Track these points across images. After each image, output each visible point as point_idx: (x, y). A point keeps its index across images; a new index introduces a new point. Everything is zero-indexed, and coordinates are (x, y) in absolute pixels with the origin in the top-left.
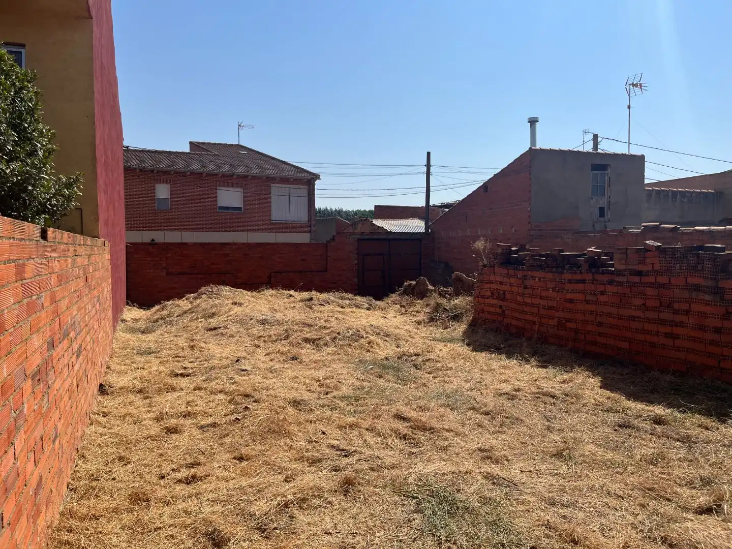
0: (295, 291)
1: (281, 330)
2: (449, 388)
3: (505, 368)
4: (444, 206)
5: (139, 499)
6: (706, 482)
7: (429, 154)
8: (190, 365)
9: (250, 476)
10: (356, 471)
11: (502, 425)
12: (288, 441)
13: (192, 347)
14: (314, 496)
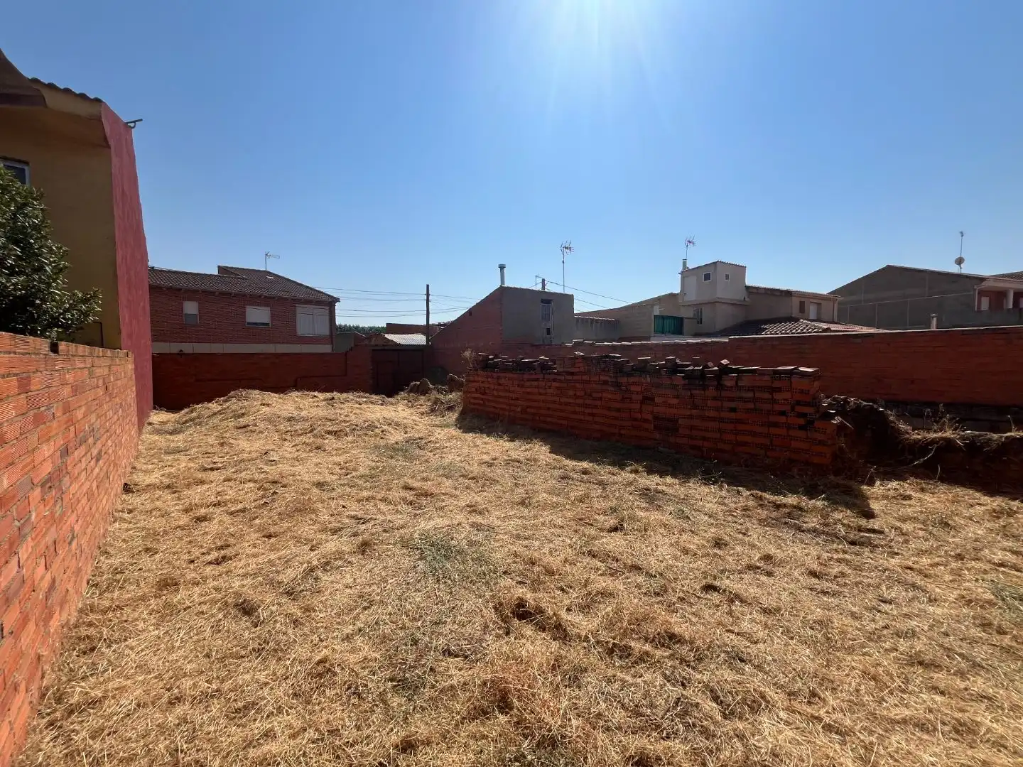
0: (320, 392)
1: (307, 425)
2: (446, 462)
3: (485, 443)
4: (440, 325)
5: (168, 584)
6: (614, 510)
7: (428, 286)
8: (220, 460)
9: (278, 550)
10: (372, 534)
11: (484, 485)
12: (313, 516)
13: (222, 444)
14: (336, 560)
